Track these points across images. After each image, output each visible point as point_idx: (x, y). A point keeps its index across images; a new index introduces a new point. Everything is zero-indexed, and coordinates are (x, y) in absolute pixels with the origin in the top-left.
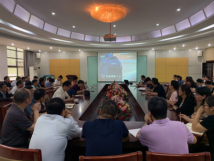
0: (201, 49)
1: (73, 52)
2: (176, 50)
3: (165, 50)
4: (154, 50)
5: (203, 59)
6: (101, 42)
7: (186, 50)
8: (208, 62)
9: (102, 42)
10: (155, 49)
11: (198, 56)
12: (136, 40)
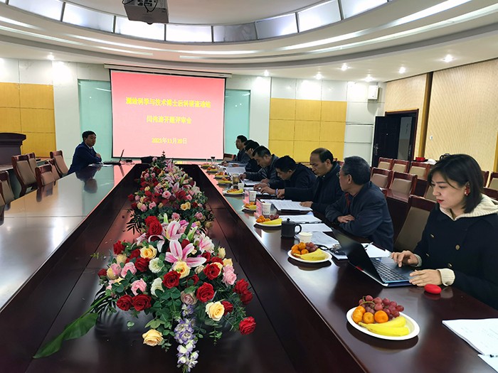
0: (377, 83)
1: (29, 62)
2: (322, 80)
3: (293, 79)
4: (268, 77)
5: (380, 107)
6: (119, 35)
7: (344, 81)
8: (389, 115)
9: (122, 33)
10: (272, 74)
11: (369, 100)
12: (227, 40)
